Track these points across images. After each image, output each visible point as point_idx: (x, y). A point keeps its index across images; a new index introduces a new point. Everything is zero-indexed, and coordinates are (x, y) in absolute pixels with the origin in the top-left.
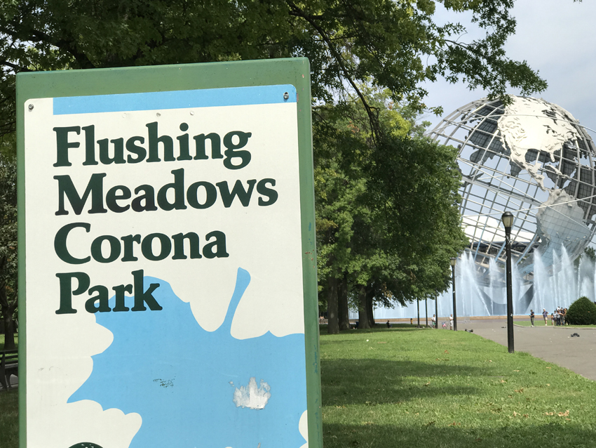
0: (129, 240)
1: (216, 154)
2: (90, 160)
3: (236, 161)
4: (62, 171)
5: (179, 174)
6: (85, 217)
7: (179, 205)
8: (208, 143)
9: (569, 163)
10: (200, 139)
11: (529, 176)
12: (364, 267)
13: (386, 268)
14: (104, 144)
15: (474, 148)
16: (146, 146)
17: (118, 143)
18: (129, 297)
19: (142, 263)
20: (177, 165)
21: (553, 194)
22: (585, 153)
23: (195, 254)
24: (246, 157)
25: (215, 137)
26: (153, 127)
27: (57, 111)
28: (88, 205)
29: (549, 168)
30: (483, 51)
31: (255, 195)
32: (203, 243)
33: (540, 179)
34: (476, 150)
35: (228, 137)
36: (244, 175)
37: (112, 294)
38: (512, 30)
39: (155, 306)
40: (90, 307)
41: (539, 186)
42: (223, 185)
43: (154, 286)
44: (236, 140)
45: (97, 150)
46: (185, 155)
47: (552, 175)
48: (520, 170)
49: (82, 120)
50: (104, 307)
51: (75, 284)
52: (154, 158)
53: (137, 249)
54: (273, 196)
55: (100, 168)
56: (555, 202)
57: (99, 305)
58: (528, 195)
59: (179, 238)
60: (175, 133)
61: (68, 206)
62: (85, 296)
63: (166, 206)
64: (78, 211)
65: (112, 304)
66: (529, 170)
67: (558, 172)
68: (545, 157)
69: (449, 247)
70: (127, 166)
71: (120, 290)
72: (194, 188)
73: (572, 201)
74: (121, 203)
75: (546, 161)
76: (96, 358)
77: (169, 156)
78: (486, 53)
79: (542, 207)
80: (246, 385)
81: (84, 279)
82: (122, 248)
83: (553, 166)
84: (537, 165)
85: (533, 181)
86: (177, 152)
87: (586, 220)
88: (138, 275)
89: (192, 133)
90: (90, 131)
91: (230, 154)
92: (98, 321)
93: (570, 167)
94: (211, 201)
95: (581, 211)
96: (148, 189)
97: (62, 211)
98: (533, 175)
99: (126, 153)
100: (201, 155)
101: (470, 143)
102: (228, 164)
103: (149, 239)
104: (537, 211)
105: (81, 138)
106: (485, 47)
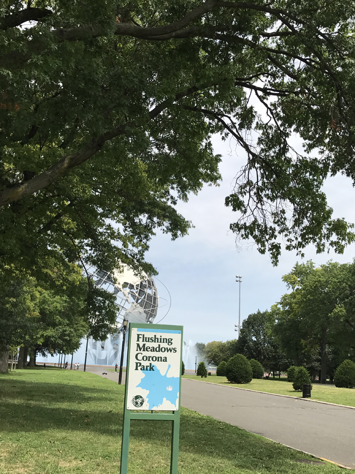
0: (149, 357)
1: (166, 342)
2: (143, 341)
3: (170, 344)
4: (138, 342)
5: (159, 345)
6: (141, 352)
7: (159, 351)
8: (165, 340)
9: (142, 291)
10: (164, 339)
11: (123, 295)
12: (42, 336)
13: (53, 337)
14: (146, 338)
15: (98, 278)
16: (154, 339)
17: (149, 338)
18: (149, 368)
19: (151, 362)
20: (159, 343)
21: (133, 305)
22: (150, 287)
23: (161, 361)
24: (172, 343)
25: (166, 339)
26: (155, 336)
27: (138, 331)
28: (142, 349)
29: (132, 292)
30: (136, 256)
31: (173, 350)
32: (163, 359)
33: (128, 297)
34: (98, 279)
35: (169, 339)
36: (171, 347)
37: (145, 367)
38: (148, 250)
39: (153, 370)
40: (141, 369)
41: (127, 300)
42: (167, 348)
43: (153, 366)
44: (170, 340)
45: (145, 339)
46: (161, 342)
47: (134, 296)
48: (119, 291)
49: (142, 333)
50: (144, 370)
51: (139, 364)
52: (155, 342)
53: (151, 359)
54: (176, 351)
55: (145, 343)
56: (134, 309)
57: (143, 369)
58: (121, 305)
59: (158, 358)
60: (159, 338)
61: (138, 349)
62: (140, 367)
63: (156, 351)
64: (140, 350)
65: (145, 369)
66: (123, 292)
67: (137, 295)
68: (132, 287)
69: (84, 329)
70: (150, 343)
71: (147, 366)
72: (162, 348)
73: (142, 310)
74: (148, 350)
75: (131, 289)
76: (142, 379)
77: (158, 342)
78: (137, 257)
79: (127, 311)
80: (168, 386)
81: (140, 364)
82: (148, 358)
83: (134, 291)
84: (127, 290)
85: (125, 298)
86: (159, 341)
87: (147, 320)
88: (151, 364)
89: (162, 338)
90: (144, 335)
91: (169, 342)
92: (143, 372)
93: (143, 293)
94: (165, 351)
95: (145, 315)
96: (154, 348)
97: (137, 350)
98: (125, 295)
99: (150, 340)
100: (164, 342)
101: (96, 275)
102: (168, 344)
103: (153, 357)
104: (124, 313)
105: (142, 336)
106: (137, 255)
